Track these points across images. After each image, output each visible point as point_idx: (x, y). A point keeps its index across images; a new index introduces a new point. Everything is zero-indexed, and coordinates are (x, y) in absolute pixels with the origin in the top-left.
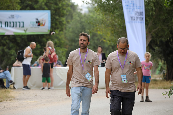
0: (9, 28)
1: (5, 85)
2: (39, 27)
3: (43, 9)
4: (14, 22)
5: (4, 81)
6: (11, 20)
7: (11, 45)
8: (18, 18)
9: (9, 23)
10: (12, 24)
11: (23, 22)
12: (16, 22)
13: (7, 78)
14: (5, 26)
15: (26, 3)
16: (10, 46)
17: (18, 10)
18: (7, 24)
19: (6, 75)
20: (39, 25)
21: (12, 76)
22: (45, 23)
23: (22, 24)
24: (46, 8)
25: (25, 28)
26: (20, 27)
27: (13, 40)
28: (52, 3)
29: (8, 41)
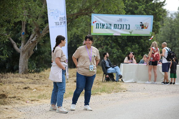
0: (117, 30)
1: (115, 78)
2: (142, 29)
3: (143, 14)
4: (121, 25)
5: (114, 75)
6: (120, 23)
7: (114, 44)
8: (125, 21)
9: (117, 25)
10: (120, 26)
11: (129, 25)
12: (123, 25)
13: (117, 72)
14: (114, 28)
15: (128, 9)
16: (113, 46)
17: (123, 14)
18: (116, 26)
19: (116, 70)
20: (142, 28)
21: (121, 71)
22: (148, 26)
23: (128, 26)
24: (144, 13)
25: (130, 30)
26: (126, 29)
27: (116, 41)
28: (150, 9)
29: (111, 41)
